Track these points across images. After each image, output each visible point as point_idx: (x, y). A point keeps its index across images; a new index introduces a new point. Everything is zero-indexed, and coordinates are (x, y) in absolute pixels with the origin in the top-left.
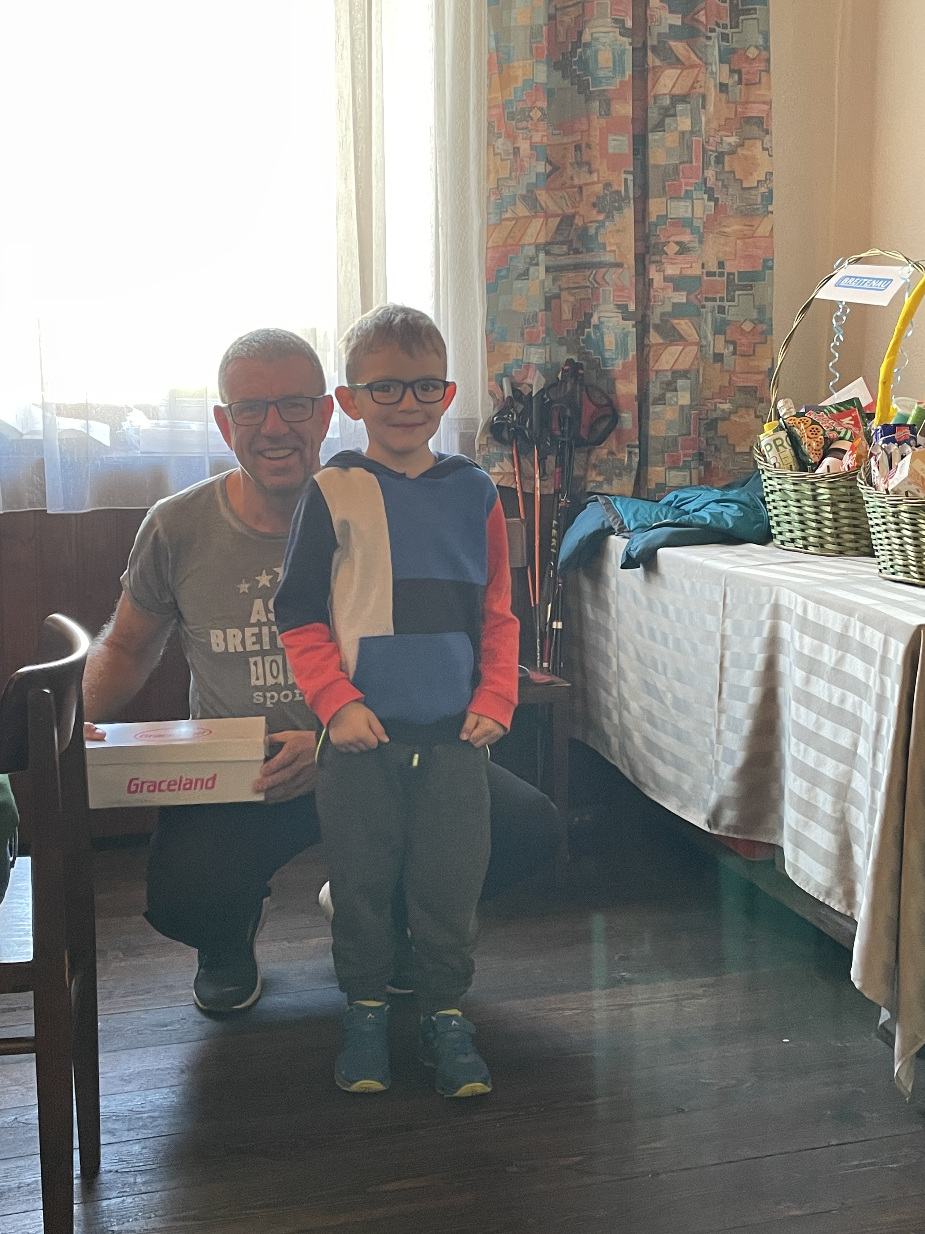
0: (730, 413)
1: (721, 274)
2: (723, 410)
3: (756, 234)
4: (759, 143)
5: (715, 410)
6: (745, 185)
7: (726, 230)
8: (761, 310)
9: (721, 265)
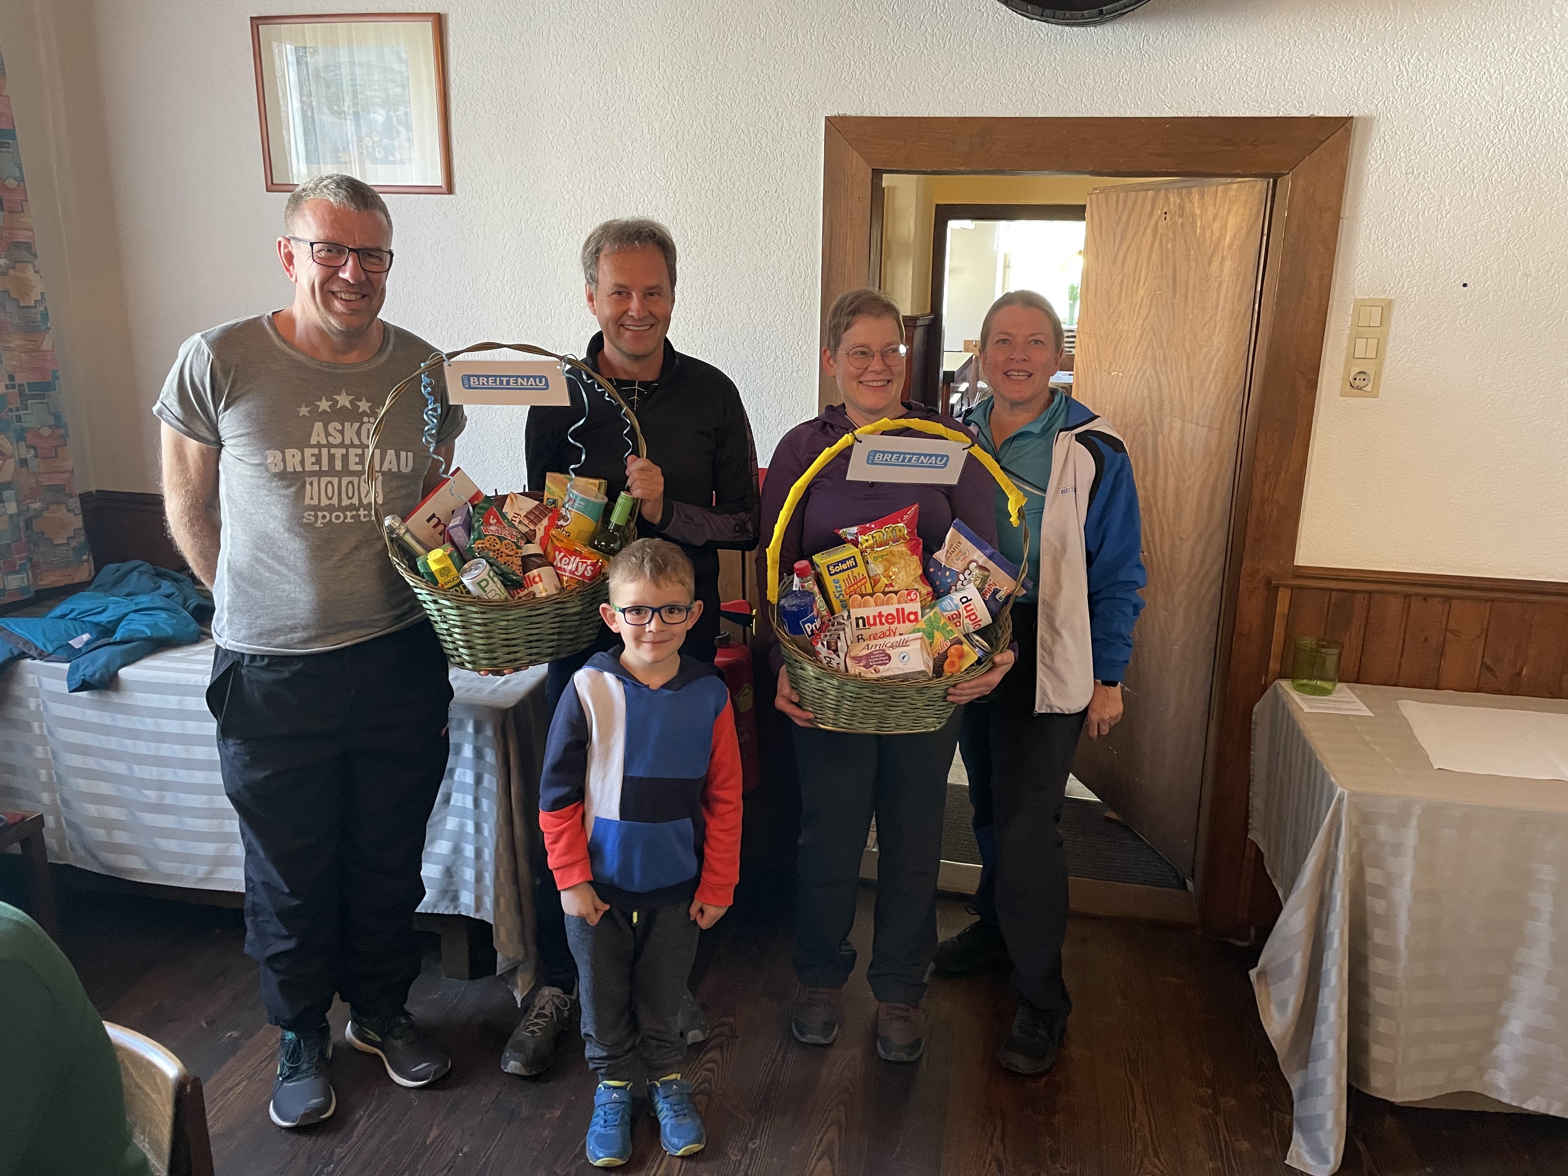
0: (43, 510)
1: (13, 387)
2: (35, 509)
3: (42, 349)
4: (31, 268)
5: (28, 510)
6: (21, 304)
7: (10, 345)
8: (57, 417)
9: (12, 378)
